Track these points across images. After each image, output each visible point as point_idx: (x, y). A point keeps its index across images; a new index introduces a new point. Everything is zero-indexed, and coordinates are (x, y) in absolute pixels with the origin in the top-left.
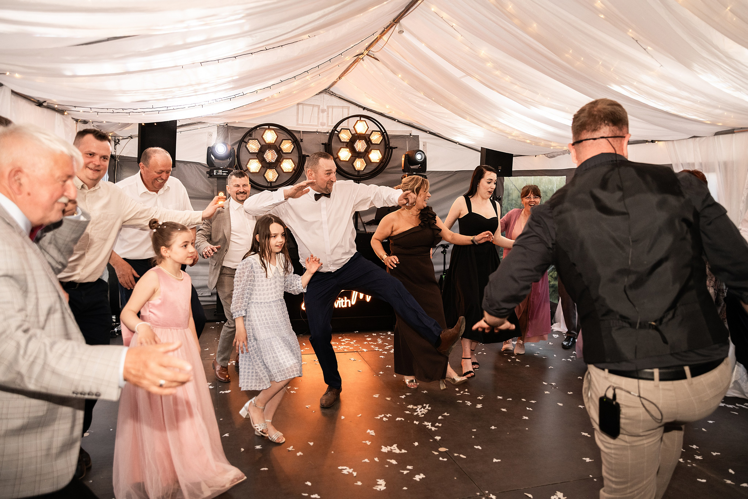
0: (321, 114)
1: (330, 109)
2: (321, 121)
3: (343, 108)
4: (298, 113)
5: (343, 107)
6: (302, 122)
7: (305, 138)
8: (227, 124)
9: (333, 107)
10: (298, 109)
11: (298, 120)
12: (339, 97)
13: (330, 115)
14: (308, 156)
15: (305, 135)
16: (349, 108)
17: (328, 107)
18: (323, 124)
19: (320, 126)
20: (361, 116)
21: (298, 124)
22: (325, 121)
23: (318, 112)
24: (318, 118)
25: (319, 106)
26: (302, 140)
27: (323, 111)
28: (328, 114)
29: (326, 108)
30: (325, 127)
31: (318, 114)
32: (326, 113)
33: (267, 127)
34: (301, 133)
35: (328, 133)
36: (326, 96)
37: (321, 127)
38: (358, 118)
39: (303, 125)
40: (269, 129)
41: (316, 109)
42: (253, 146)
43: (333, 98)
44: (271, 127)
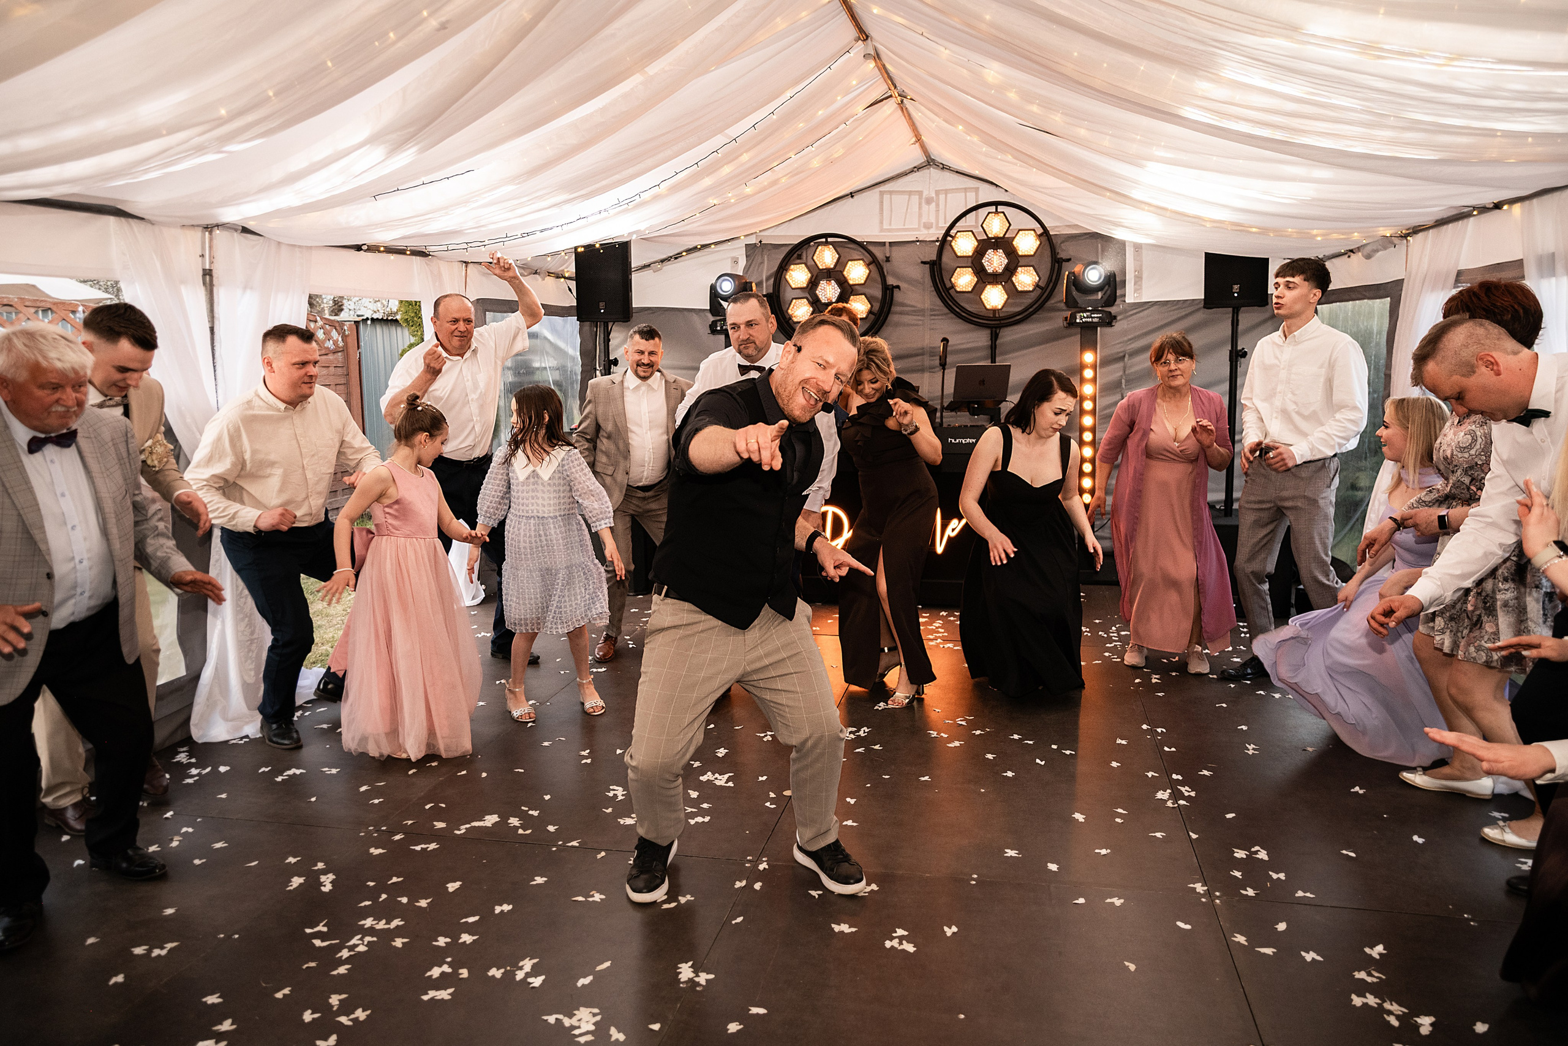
0: (925, 207)
1: (942, 197)
2: (924, 220)
3: (966, 193)
4: (881, 209)
5: (966, 190)
6: (890, 224)
7: (897, 254)
8: (760, 242)
9: (946, 192)
10: (882, 203)
11: (881, 223)
12: (957, 172)
13: (942, 206)
14: (898, 287)
15: (894, 248)
16: (977, 190)
17: (937, 193)
18: (928, 226)
19: (922, 229)
20: (996, 204)
21: (882, 230)
22: (933, 220)
23: (920, 204)
24: (920, 216)
25: (920, 193)
26: (888, 259)
27: (929, 201)
28: (938, 205)
29: (934, 195)
30: (932, 231)
31: (920, 208)
32: (933, 205)
33: (824, 240)
34: (887, 245)
35: (937, 241)
36: (933, 172)
37: (925, 232)
38: (993, 209)
39: (889, 230)
40: (827, 243)
41: (915, 199)
42: (798, 276)
43: (947, 174)
44: (830, 240)
